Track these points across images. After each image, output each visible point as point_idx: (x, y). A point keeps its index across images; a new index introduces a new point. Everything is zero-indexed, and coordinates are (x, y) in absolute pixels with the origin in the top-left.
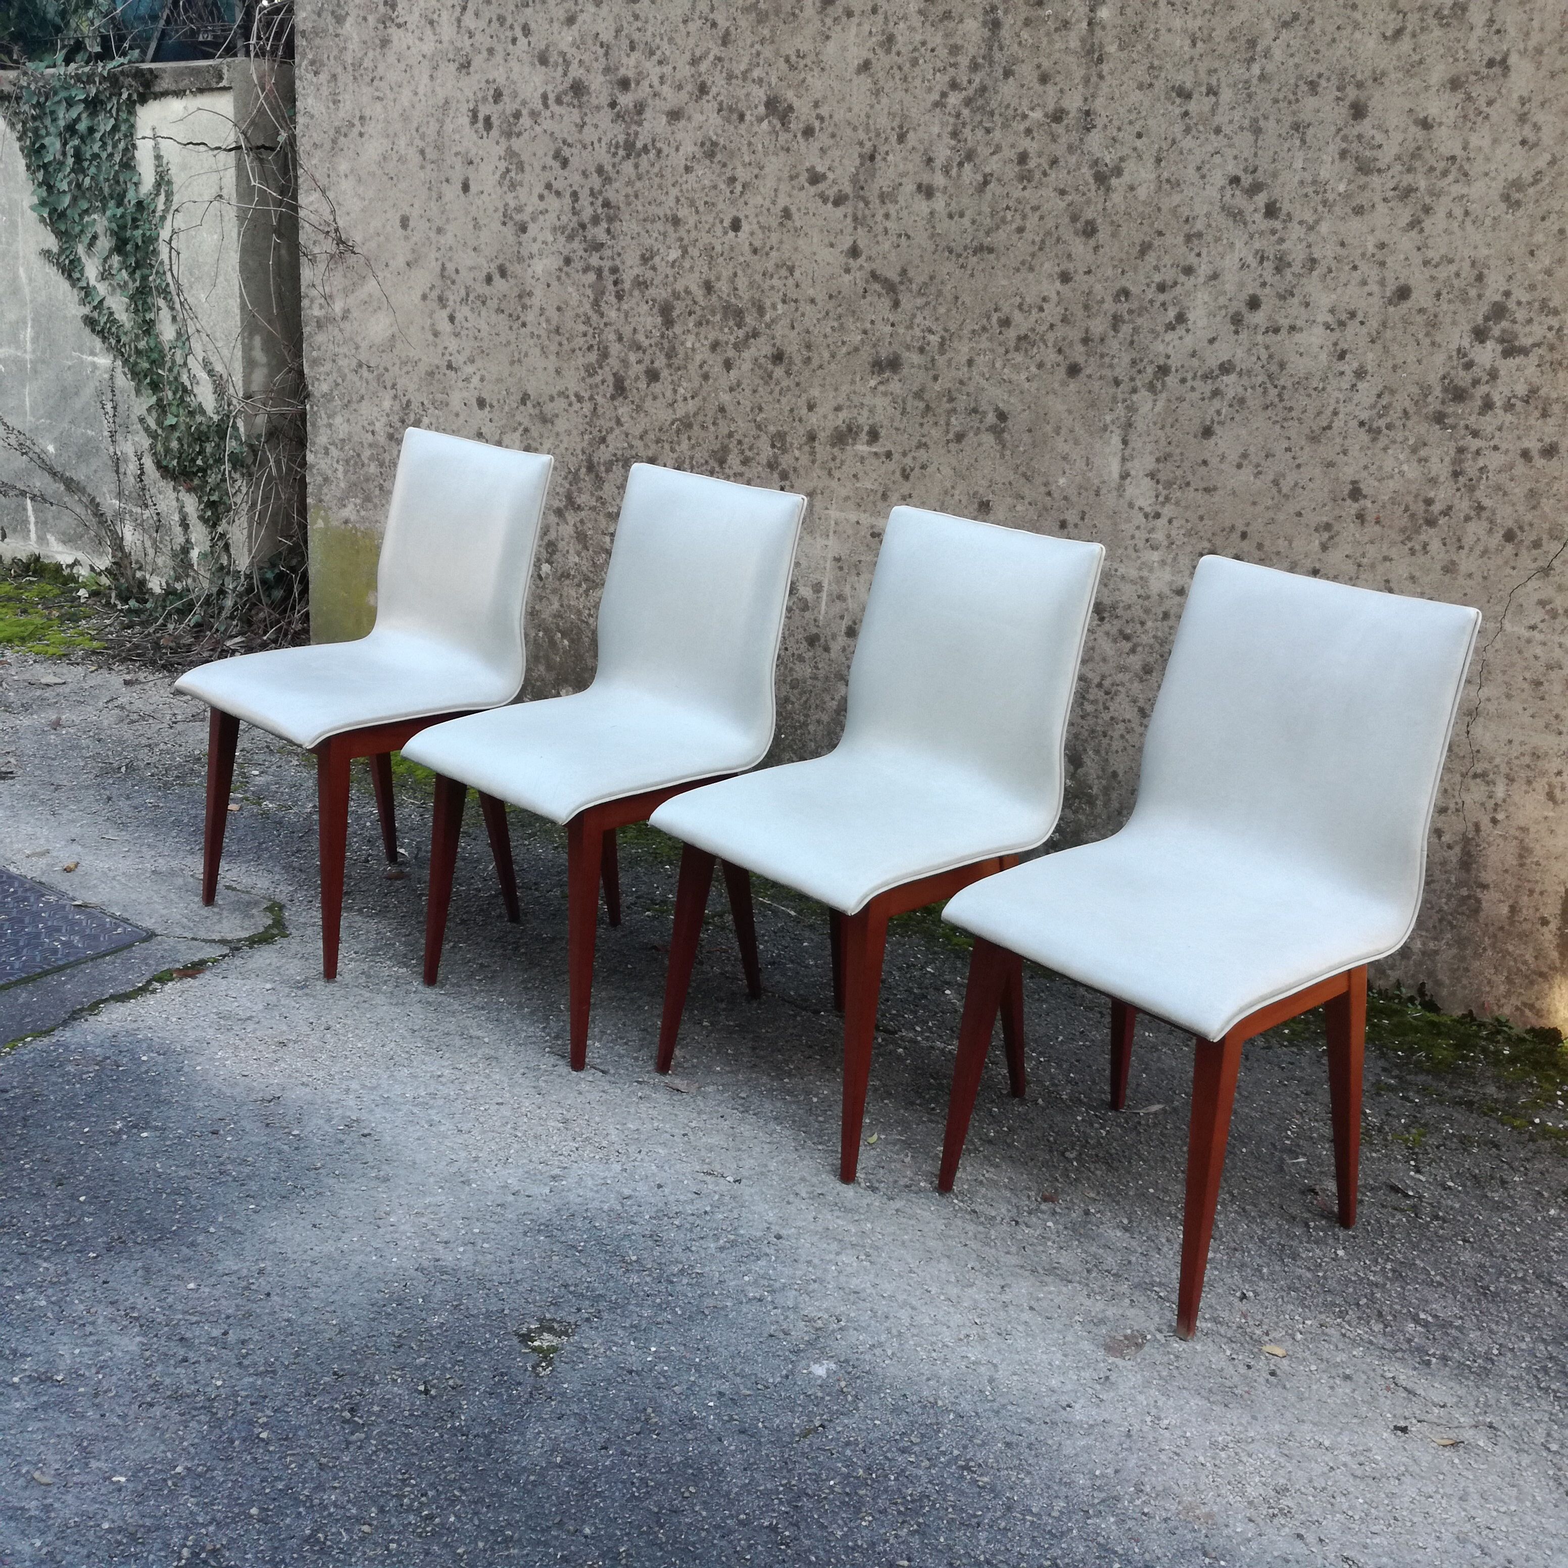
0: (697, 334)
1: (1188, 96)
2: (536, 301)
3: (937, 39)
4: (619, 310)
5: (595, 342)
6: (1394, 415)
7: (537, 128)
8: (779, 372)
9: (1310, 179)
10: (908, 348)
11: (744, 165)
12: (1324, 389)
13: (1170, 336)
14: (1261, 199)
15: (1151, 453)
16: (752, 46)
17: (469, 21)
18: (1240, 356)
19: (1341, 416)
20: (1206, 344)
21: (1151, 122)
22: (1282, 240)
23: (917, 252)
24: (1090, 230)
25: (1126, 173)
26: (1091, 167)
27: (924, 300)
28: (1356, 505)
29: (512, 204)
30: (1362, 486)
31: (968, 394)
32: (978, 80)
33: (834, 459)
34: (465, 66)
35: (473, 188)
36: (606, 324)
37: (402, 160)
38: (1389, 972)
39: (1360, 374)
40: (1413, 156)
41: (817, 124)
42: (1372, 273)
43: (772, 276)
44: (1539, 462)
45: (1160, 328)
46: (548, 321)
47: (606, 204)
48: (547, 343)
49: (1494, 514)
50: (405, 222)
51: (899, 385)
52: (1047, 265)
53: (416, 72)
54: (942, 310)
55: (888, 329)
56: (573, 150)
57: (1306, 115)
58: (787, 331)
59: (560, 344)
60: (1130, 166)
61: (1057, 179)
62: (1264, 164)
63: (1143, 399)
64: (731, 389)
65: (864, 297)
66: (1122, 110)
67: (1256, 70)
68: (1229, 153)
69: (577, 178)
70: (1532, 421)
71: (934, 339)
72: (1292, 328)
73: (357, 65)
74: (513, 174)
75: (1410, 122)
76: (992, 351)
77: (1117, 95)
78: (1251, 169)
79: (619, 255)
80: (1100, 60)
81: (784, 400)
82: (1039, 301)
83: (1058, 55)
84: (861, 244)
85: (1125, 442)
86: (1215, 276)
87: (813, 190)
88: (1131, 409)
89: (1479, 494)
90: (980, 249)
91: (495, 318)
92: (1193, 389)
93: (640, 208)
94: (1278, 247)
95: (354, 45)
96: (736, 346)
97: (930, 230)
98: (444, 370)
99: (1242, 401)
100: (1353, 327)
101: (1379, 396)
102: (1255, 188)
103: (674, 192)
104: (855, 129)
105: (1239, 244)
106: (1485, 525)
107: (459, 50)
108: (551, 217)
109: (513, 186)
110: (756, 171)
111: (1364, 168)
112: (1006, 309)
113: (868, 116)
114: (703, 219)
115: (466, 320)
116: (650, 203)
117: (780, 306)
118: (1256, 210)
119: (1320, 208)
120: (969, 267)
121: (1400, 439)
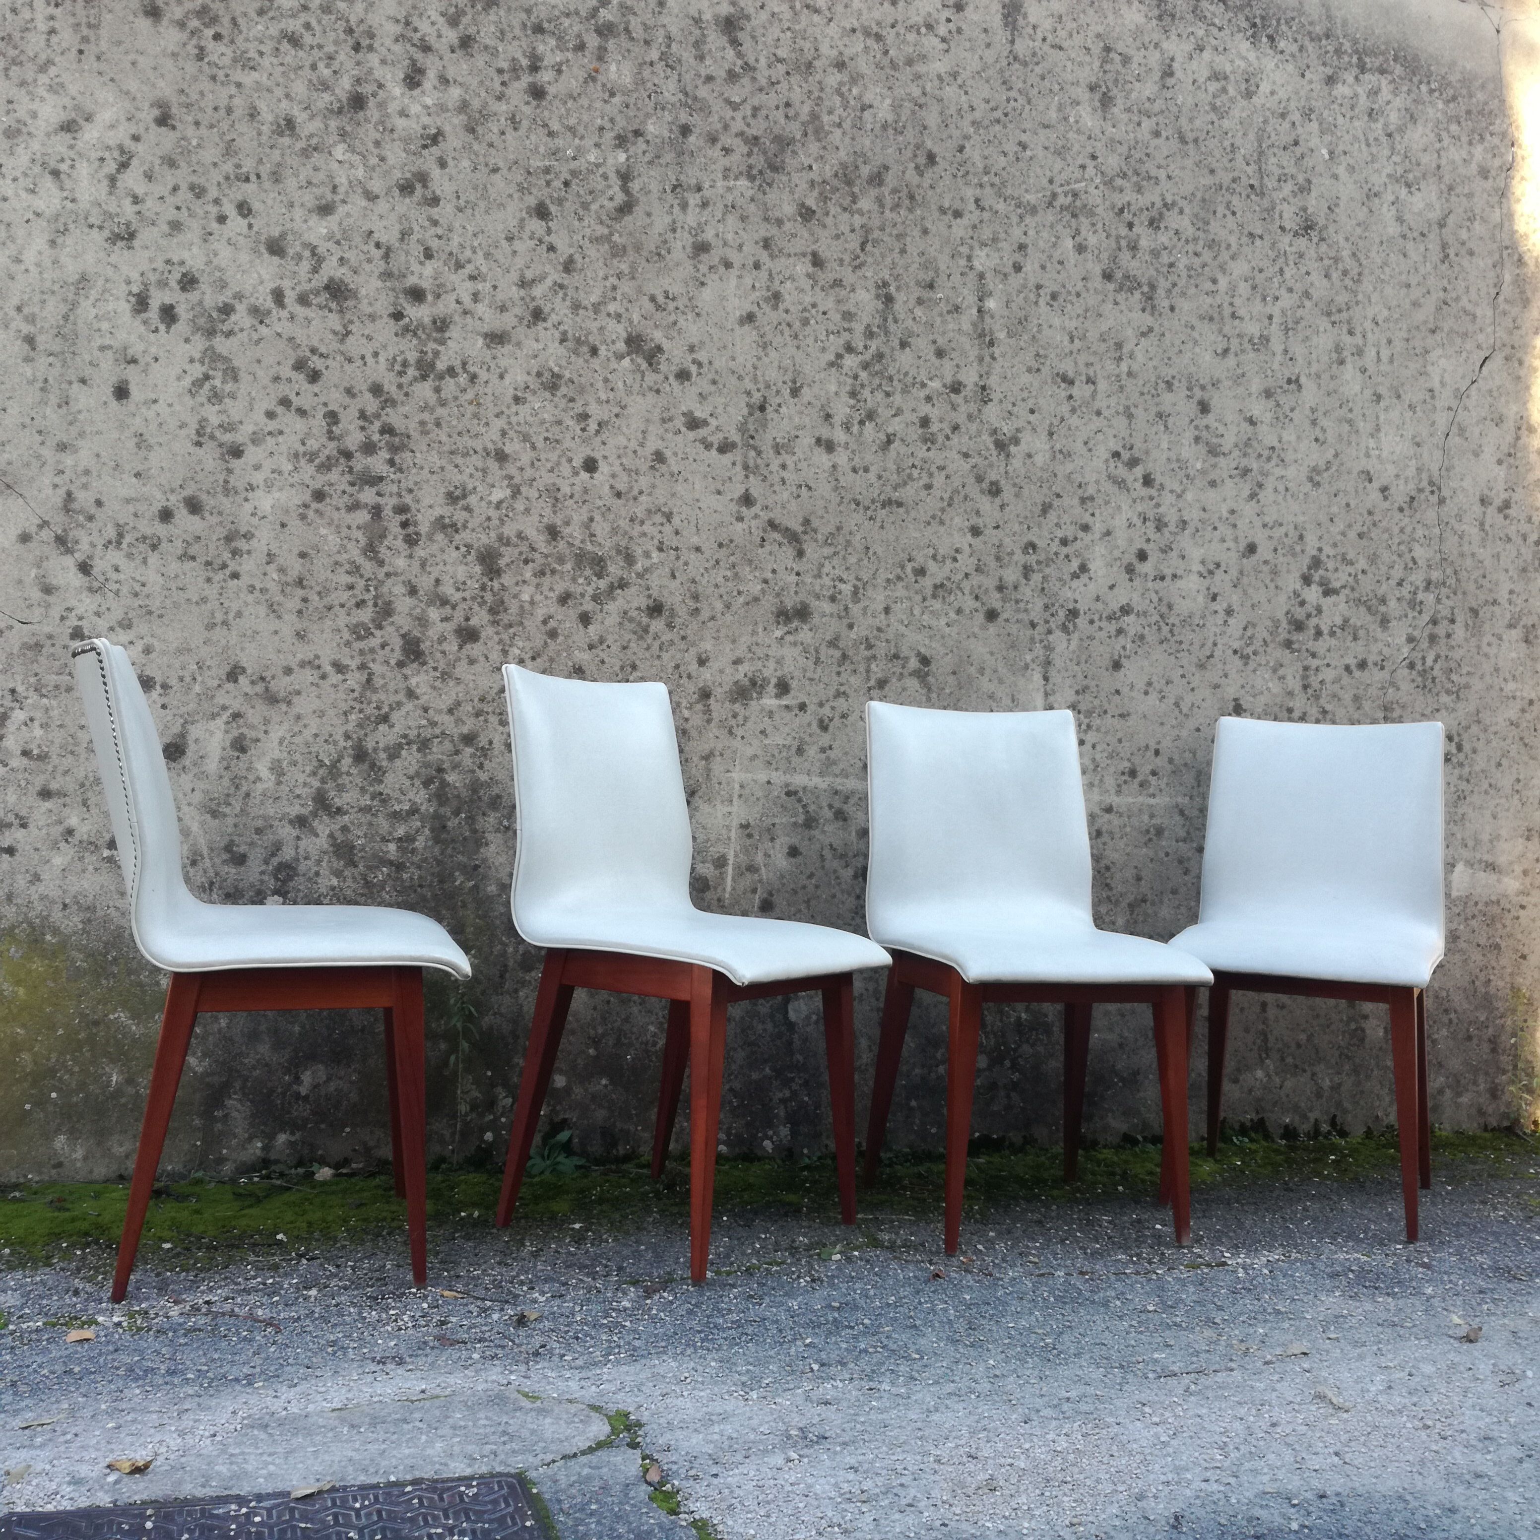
0: (538, 585)
1: (1071, 383)
2: (258, 545)
3: (828, 303)
4: (411, 556)
5: (368, 597)
6: (1257, 644)
7: (261, 330)
8: (657, 625)
9: (1174, 458)
10: (818, 597)
11: (599, 401)
12: (1204, 625)
13: (1075, 583)
14: (1139, 471)
15: (1070, 687)
16: (606, 278)
17: (134, 183)
18: (1136, 600)
19: (1219, 646)
20: (1107, 590)
21: (1041, 401)
22: (1158, 505)
23: (821, 503)
24: (995, 490)
25: (1023, 442)
26: (991, 435)
27: (831, 550)
29: (214, 420)
30: (1242, 703)
31: (887, 641)
32: (874, 347)
33: (735, 716)
34: (124, 238)
35: (137, 394)
36: (388, 575)
39: (1229, 612)
40: (1246, 445)
41: (694, 369)
42: (1229, 533)
43: (642, 523)
44: (1357, 673)
45: (1067, 577)
46: (282, 570)
47: (387, 430)
48: (279, 598)
51: (810, 634)
52: (957, 520)
53: (24, 232)
54: (852, 560)
55: (793, 578)
56: (329, 362)
57: (1166, 408)
58: (666, 581)
59: (305, 600)
60: (1026, 437)
61: (960, 443)
62: (1138, 444)
63: (1058, 638)
64: (591, 647)
65: (762, 546)
66: (1014, 389)
67: (1124, 367)
68: (1110, 432)
69: (335, 396)
70: (1348, 643)
71: (846, 588)
74: (217, 382)
75: (1241, 419)
76: (909, 599)
77: (1009, 375)
78: (1128, 446)
79: (410, 491)
80: (991, 344)
81: (665, 656)
82: (952, 552)
83: (951, 334)
84: (754, 492)
85: (1046, 679)
86: (1108, 533)
87: (691, 435)
88: (1049, 648)
89: (1322, 702)
90: (888, 503)
91: (174, 567)
92: (1100, 629)
93: (444, 438)
94: (1156, 511)
96: (595, 598)
97: (834, 483)
99: (1142, 637)
100: (1219, 573)
101: (1245, 629)
102: (1133, 463)
103: (501, 423)
104: (740, 378)
105: (1125, 507)
107: (111, 215)
108: (290, 442)
109: (217, 397)
110: (616, 410)
111: (1213, 451)
112: (920, 560)
113: (755, 368)
114: (543, 457)
115: (117, 570)
116: (460, 434)
117: (655, 554)
118: (1135, 480)
119: (1184, 481)
120: (879, 519)
121: (1263, 662)
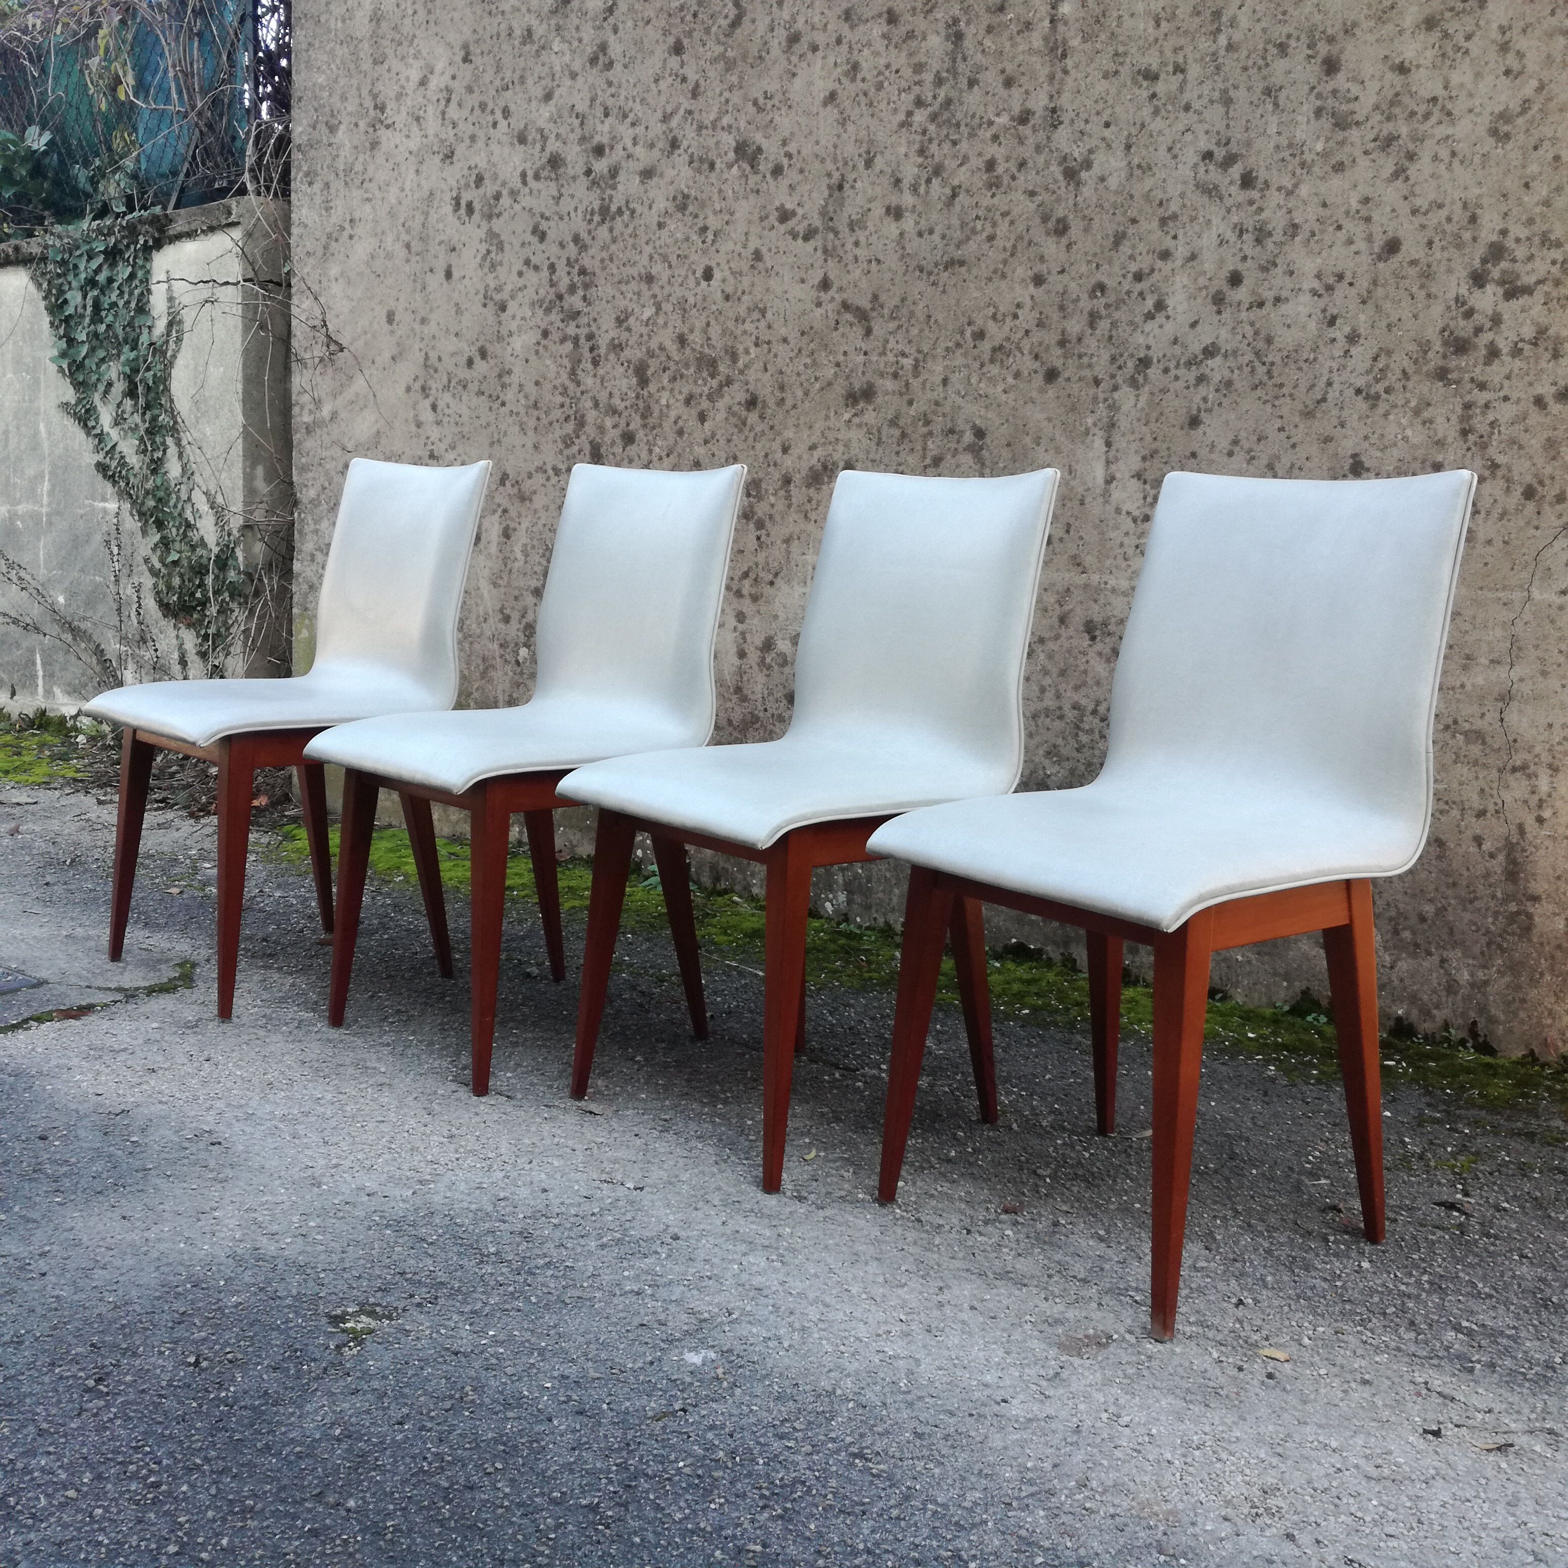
0: (672, 390)
1: (1155, 78)
2: (514, 379)
3: (900, 60)
4: (595, 376)
5: (571, 412)
6: (1393, 378)
7: (517, 207)
8: (753, 417)
9: (1286, 143)
10: (882, 375)
11: (715, 213)
12: (1315, 359)
13: (1150, 326)
14: (1236, 171)
15: (1136, 452)
16: (721, 94)
17: (453, 112)
18: (1225, 338)
19: (1335, 386)
20: (1187, 329)
21: (1118, 109)
22: (1260, 210)
23: (888, 275)
24: (1061, 229)
25: (1095, 165)
26: (1060, 164)
29: (492, 285)
30: (1364, 459)
31: (944, 415)
32: (943, 94)
33: (809, 501)
34: (449, 156)
35: (456, 274)
36: (582, 393)
37: (389, 256)
38: (1435, 1012)
39: (1353, 338)
40: (1392, 104)
41: (785, 162)
42: (1357, 229)
43: (744, 321)
44: (1555, 408)
45: (1139, 319)
46: (526, 397)
47: (583, 272)
49: (1510, 470)
50: (390, 318)
51: (873, 414)
52: (1020, 271)
53: (403, 169)
54: (915, 331)
55: (862, 358)
56: (552, 223)
57: (1278, 79)
58: (760, 375)
59: (538, 419)
60: (1099, 159)
61: (1026, 181)
62: (1237, 134)
63: (1126, 397)
64: (706, 442)
65: (836, 329)
66: (1088, 103)
67: (1223, 40)
68: (1201, 128)
69: (554, 250)
70: (1544, 365)
71: (908, 362)
72: (1278, 300)
73: (348, 170)
74: (493, 255)
75: (1386, 69)
76: (967, 366)
77: (1083, 88)
78: (1224, 141)
79: (595, 320)
80: (1064, 56)
81: (758, 446)
82: (1013, 309)
83: (1021, 57)
84: (832, 276)
85: (1108, 444)
86: (1193, 257)
87: (782, 228)
88: (1114, 407)
89: (1492, 452)
90: (951, 264)
91: (475, 401)
92: (1177, 378)
93: (615, 271)
94: (1257, 218)
95: (346, 152)
96: (710, 397)
97: (900, 252)
98: (426, 460)
99: (1229, 384)
100: (1342, 289)
101: (1375, 359)
102: (1230, 160)
103: (648, 249)
104: (823, 161)
105: (1215, 221)
106: (1502, 483)
107: (442, 141)
108: (530, 294)
109: (493, 266)
110: (727, 217)
111: (1342, 123)
112: (979, 322)
113: (835, 147)
114: (676, 273)
115: (448, 407)
116: (624, 265)
117: (753, 350)
118: (1231, 183)
119: (1298, 171)
120: (941, 284)
121: (1400, 402)
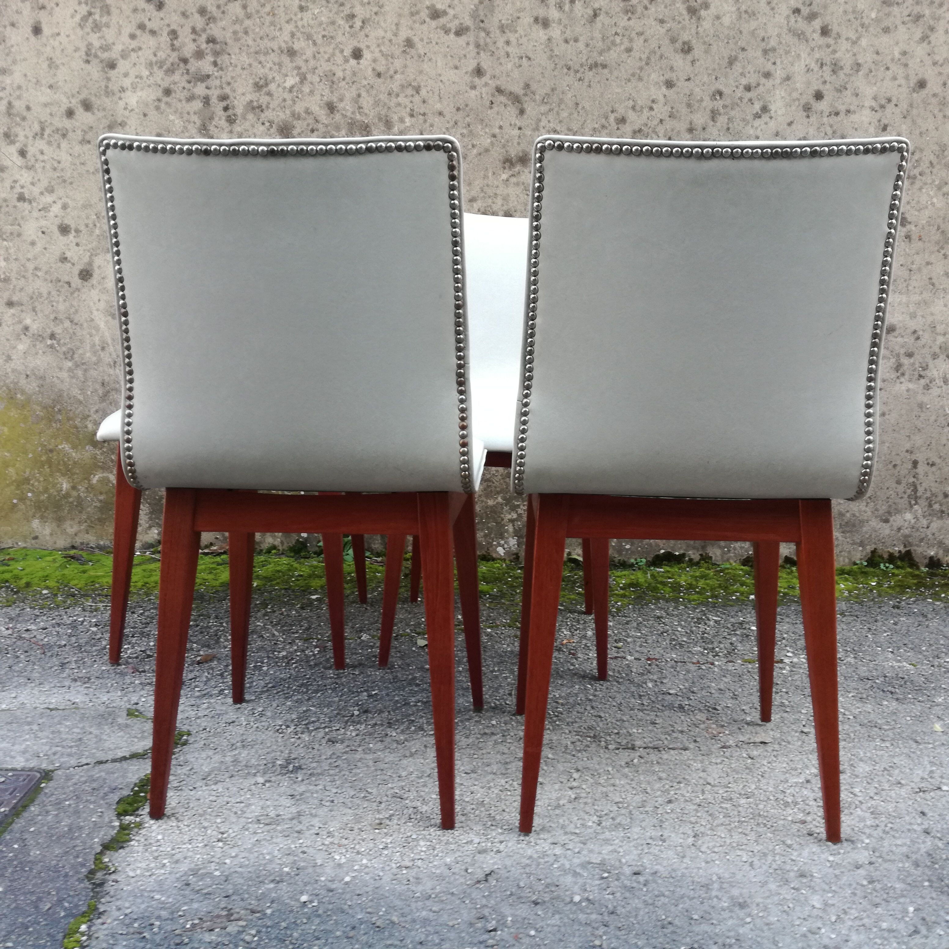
4: (231, 132)
6: (924, 166)
9: (851, 9)
11: (363, 4)
13: (757, 122)
14: (817, 24)
18: (811, 134)
20: (786, 126)
22: (834, 52)
23: (538, 70)
24: (687, 49)
25: (712, 6)
26: (684, 3)
27: (547, 108)
28: (904, 230)
29: (97, 44)
30: (907, 216)
35: (46, 30)
42: (900, 72)
43: (397, 95)
45: (749, 117)
47: (211, 40)
52: (654, 76)
54: (564, 114)
55: (516, 132)
60: (715, 3)
61: (656, 12)
65: (491, 108)
69: (175, 19)
72: (848, 111)
74: (97, 17)
78: (808, 3)
79: (229, 84)
82: (649, 103)
84: (485, 66)
86: (788, 78)
87: (434, 24)
90: (594, 66)
91: (77, 149)
93: (250, 42)
97: (549, 53)
98: (15, 202)
100: (890, 108)
102: (812, 16)
103: (289, 28)
105: (803, 55)
108: (147, 54)
109: (97, 27)
110: (375, 9)
112: (621, 111)
114: (322, 50)
115: (42, 153)
116: (261, 38)
117: (408, 120)
118: (814, 31)
119: (860, 29)
120: (586, 80)
121: (929, 181)
